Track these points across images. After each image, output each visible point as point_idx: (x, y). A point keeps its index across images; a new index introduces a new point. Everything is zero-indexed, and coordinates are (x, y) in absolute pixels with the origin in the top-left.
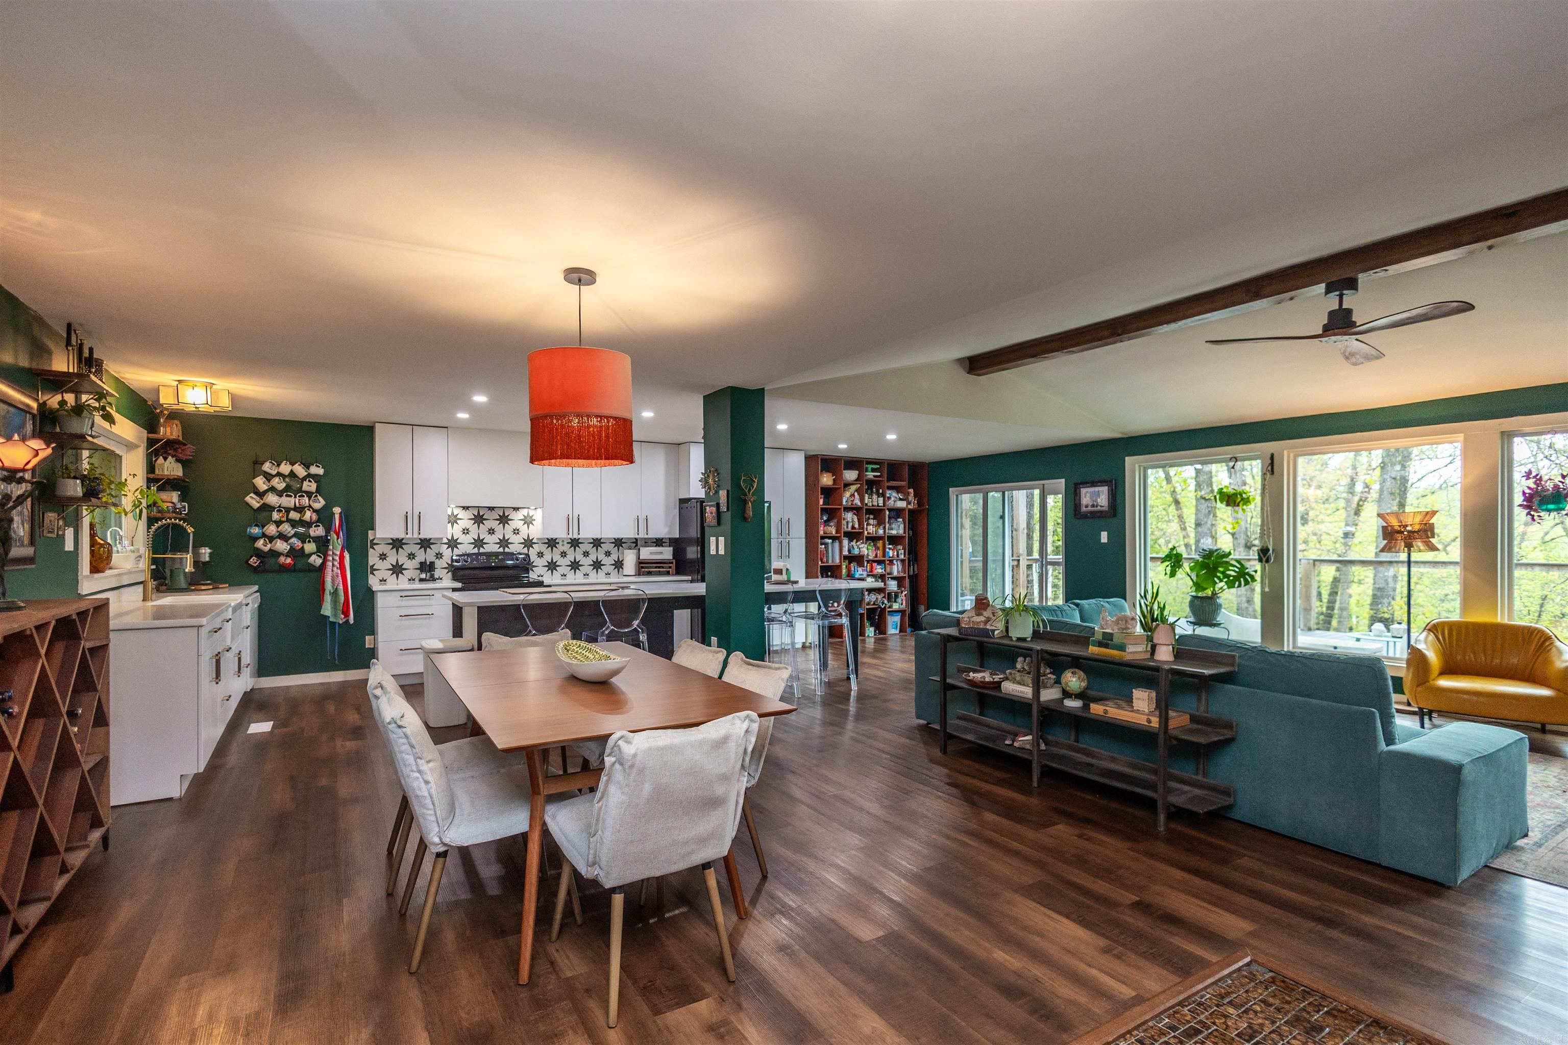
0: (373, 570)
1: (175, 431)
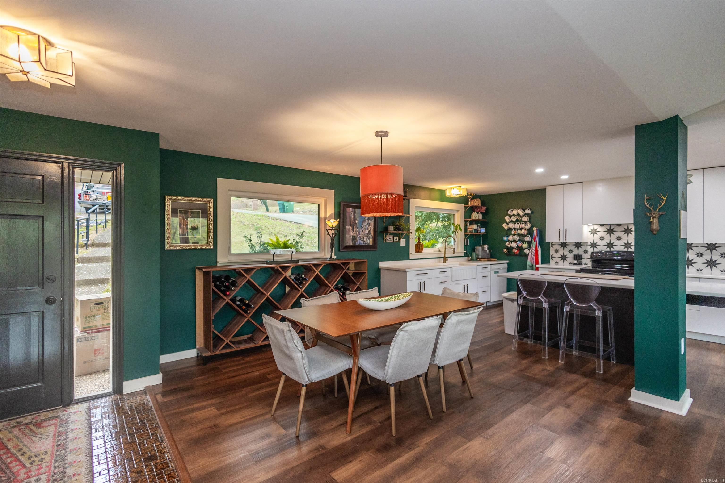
0: (552, 257)
1: (476, 203)
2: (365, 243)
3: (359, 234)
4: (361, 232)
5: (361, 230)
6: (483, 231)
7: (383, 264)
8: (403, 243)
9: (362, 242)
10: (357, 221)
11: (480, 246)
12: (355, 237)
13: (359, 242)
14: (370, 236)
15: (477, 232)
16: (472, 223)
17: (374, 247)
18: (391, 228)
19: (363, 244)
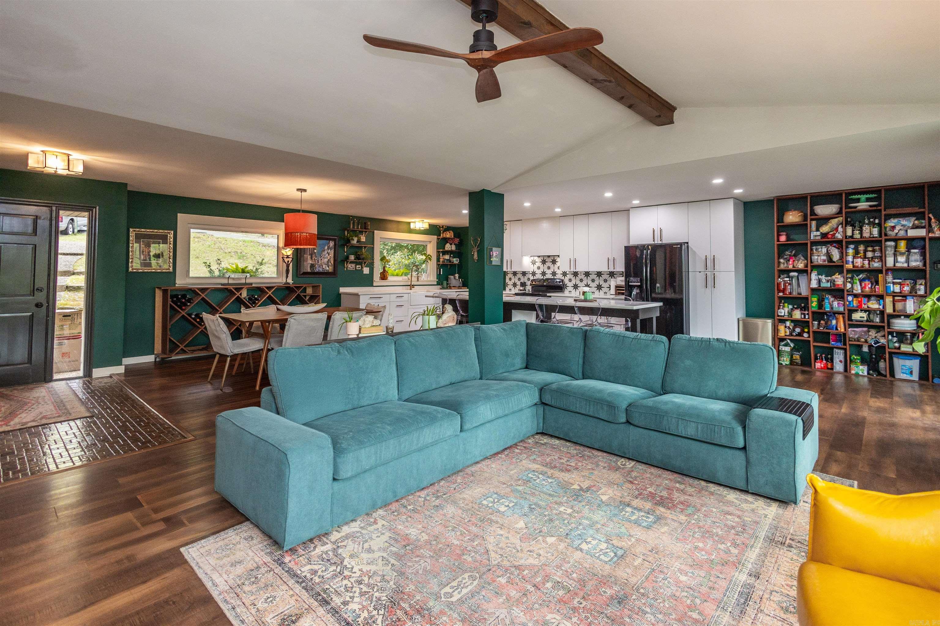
1: (449, 235)
2: (325, 271)
3: (318, 262)
4: (320, 261)
5: (320, 259)
6: (456, 261)
7: (342, 290)
8: (366, 271)
9: (321, 270)
10: (315, 251)
11: (452, 275)
12: (313, 264)
13: (318, 269)
14: (330, 264)
15: (450, 262)
16: (445, 253)
17: (333, 274)
18: (352, 257)
19: (323, 271)
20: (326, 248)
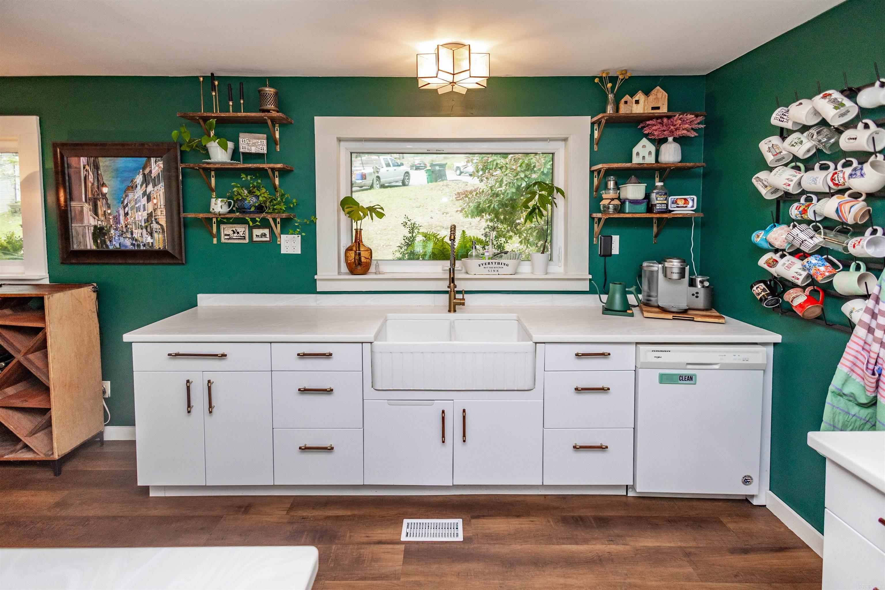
2: (139, 246)
3: (117, 220)
4: (122, 218)
5: (122, 212)
7: (209, 301)
8: (290, 244)
9: (128, 243)
10: (105, 190)
12: (101, 229)
13: (118, 242)
14: (155, 226)
17: (168, 256)
18: (216, 206)
19: (131, 247)
20: (139, 179)
